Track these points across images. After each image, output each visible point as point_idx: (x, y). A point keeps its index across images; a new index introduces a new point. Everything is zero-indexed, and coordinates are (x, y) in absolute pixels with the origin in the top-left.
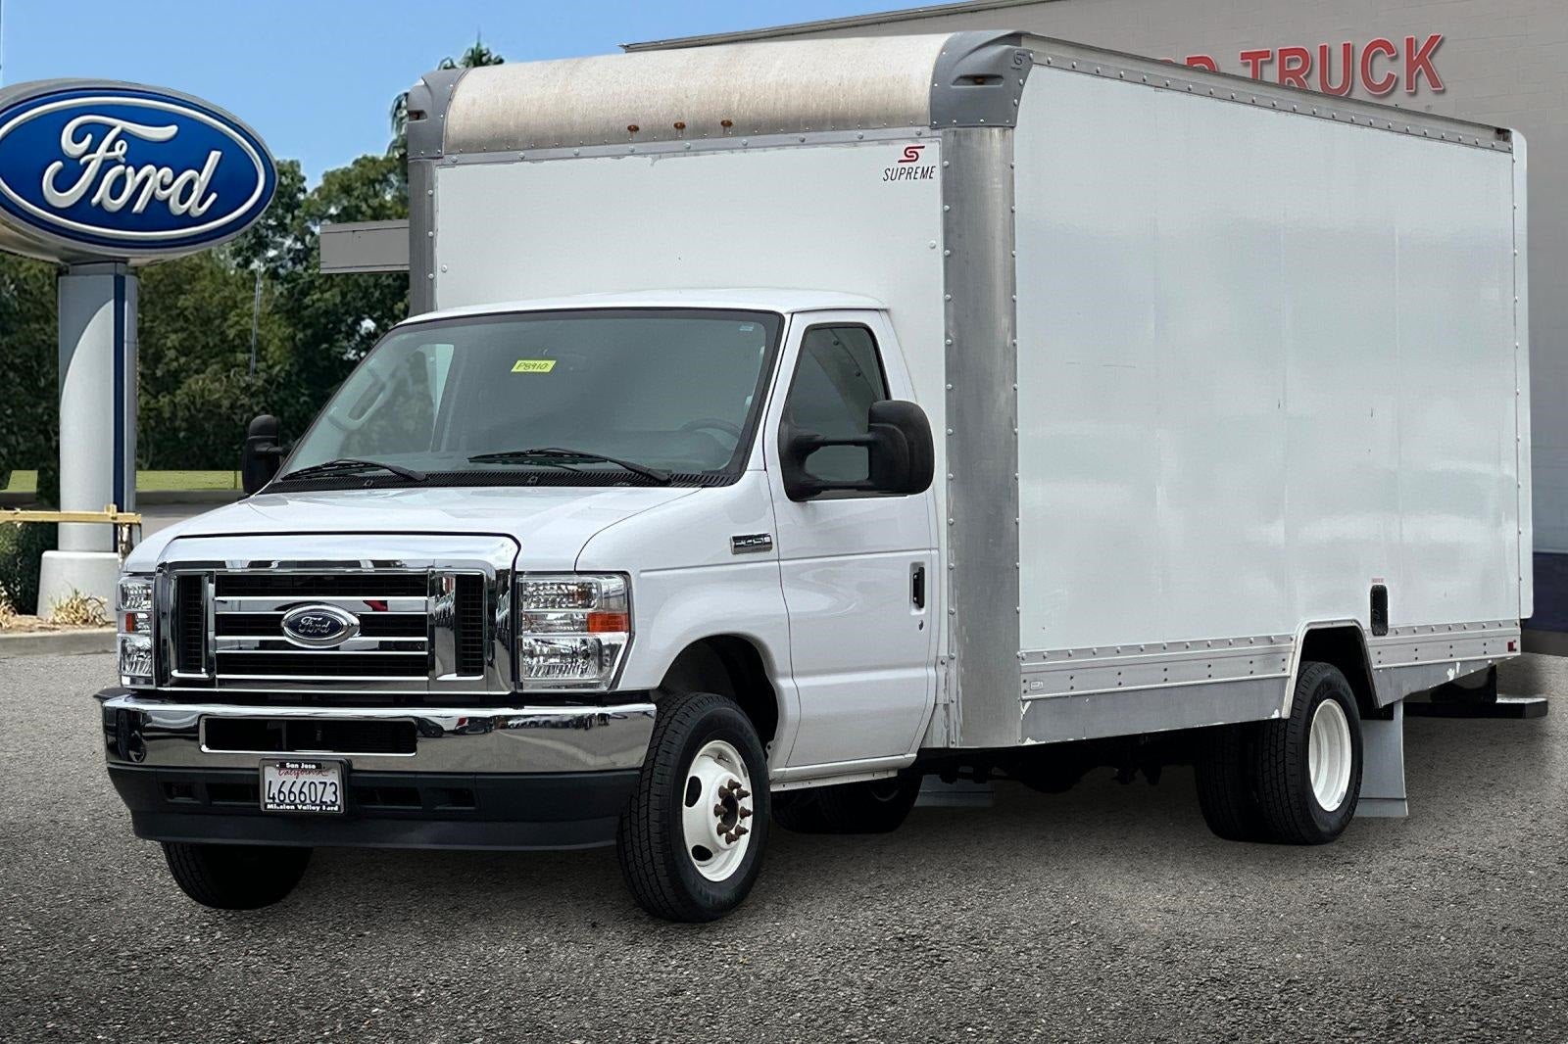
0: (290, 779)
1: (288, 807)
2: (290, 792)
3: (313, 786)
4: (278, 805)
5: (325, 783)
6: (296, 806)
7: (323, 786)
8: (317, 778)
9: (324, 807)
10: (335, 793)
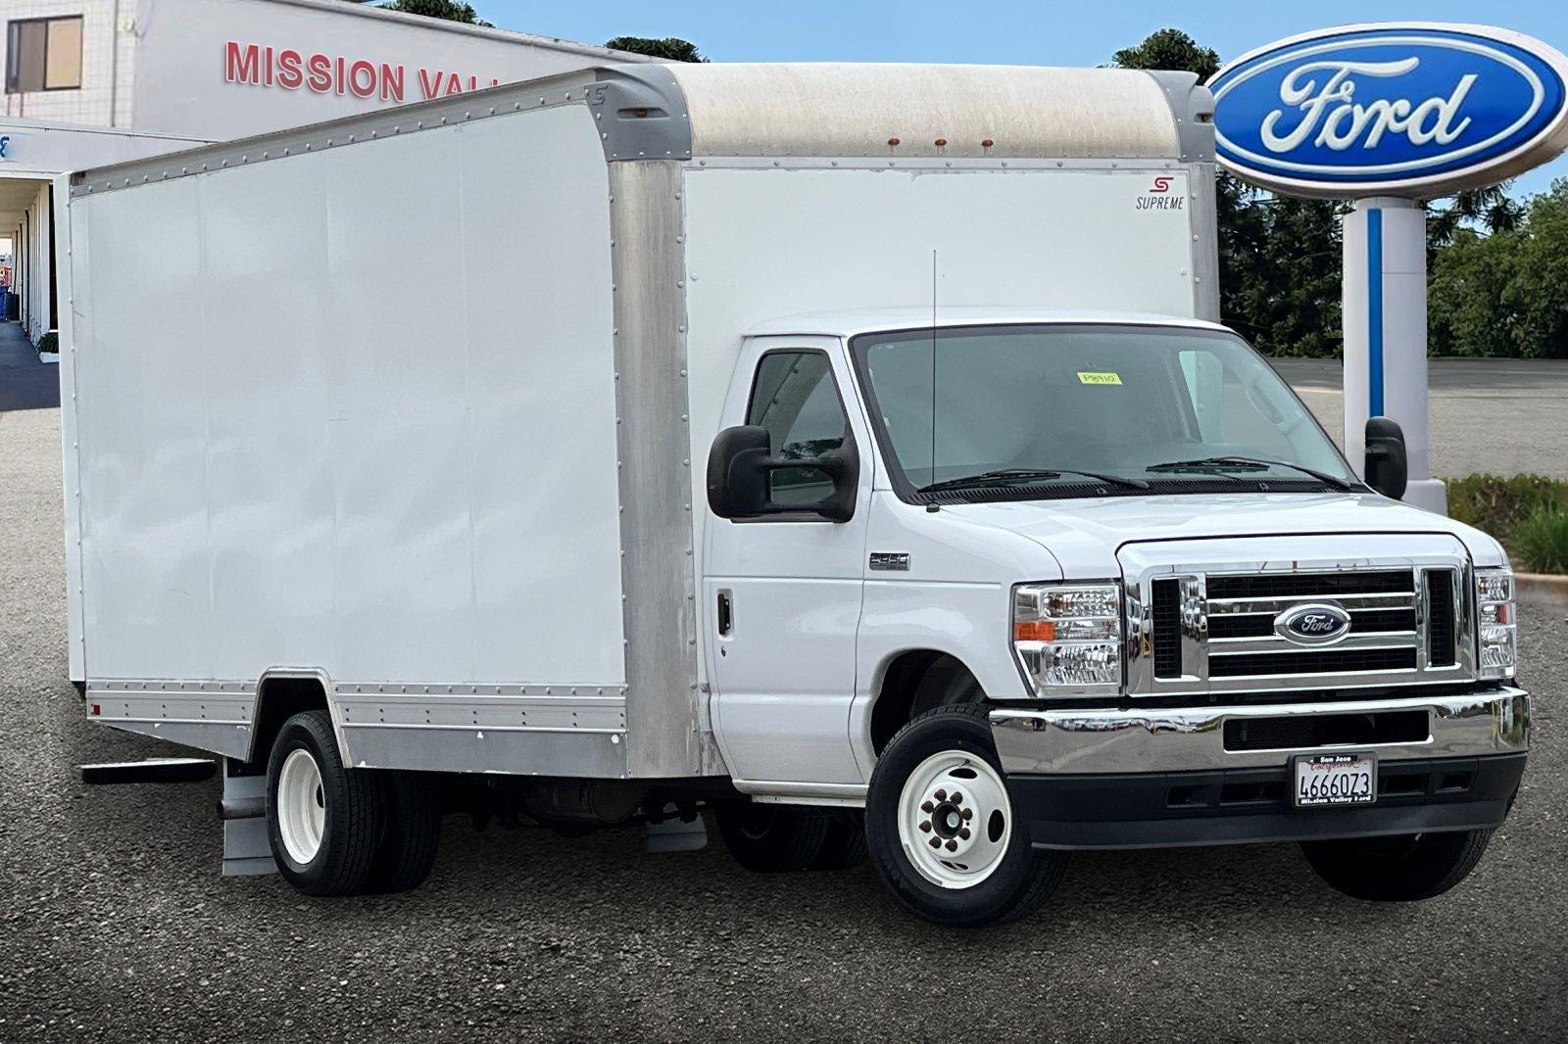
0: (1322, 773)
1: (1321, 801)
2: (1323, 786)
3: (1345, 779)
4: (1312, 799)
5: (1357, 775)
6: (1328, 798)
7: (1354, 777)
8: (1349, 770)
9: (1356, 798)
10: (1366, 784)
